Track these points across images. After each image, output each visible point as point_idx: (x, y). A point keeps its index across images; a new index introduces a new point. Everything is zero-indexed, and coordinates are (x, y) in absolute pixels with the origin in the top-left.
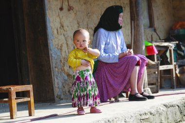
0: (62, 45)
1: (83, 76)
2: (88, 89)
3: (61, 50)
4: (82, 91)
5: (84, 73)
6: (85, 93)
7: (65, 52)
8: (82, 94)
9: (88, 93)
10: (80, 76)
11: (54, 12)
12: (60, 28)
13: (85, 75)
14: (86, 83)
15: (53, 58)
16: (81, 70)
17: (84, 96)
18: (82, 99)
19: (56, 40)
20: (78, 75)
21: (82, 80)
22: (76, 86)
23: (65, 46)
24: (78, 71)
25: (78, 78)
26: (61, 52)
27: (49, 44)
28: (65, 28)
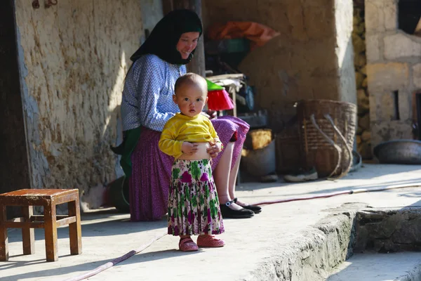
0: (39, 89)
1: (197, 172)
2: (208, 200)
3: (39, 99)
4: (195, 204)
5: (199, 166)
6: (202, 208)
7: (46, 104)
8: (195, 210)
9: (209, 207)
10: (190, 173)
11: (25, 12)
12: (35, 48)
13: (202, 172)
14: (204, 188)
15: (28, 119)
16: (193, 161)
17: (199, 213)
18: (196, 220)
19: (32, 78)
20: (186, 169)
21: (193, 180)
22: (182, 192)
23: (44, 89)
24: (186, 163)
25: (186, 177)
26: (39, 104)
27: (21, 89)
28: (43, 48)
